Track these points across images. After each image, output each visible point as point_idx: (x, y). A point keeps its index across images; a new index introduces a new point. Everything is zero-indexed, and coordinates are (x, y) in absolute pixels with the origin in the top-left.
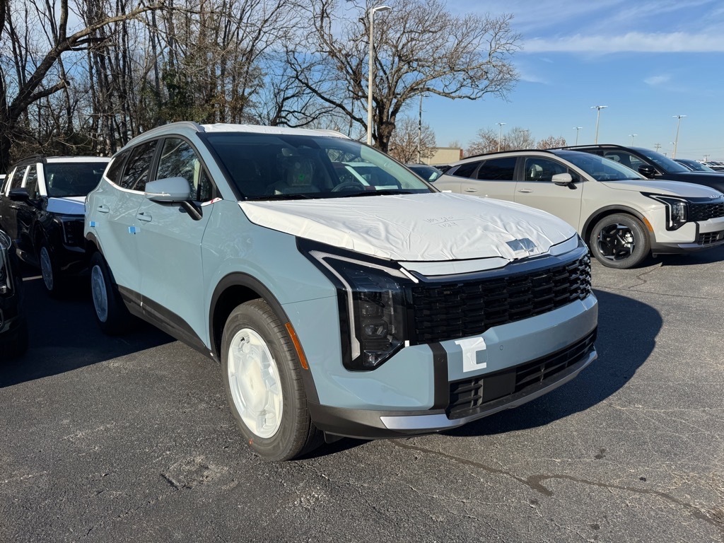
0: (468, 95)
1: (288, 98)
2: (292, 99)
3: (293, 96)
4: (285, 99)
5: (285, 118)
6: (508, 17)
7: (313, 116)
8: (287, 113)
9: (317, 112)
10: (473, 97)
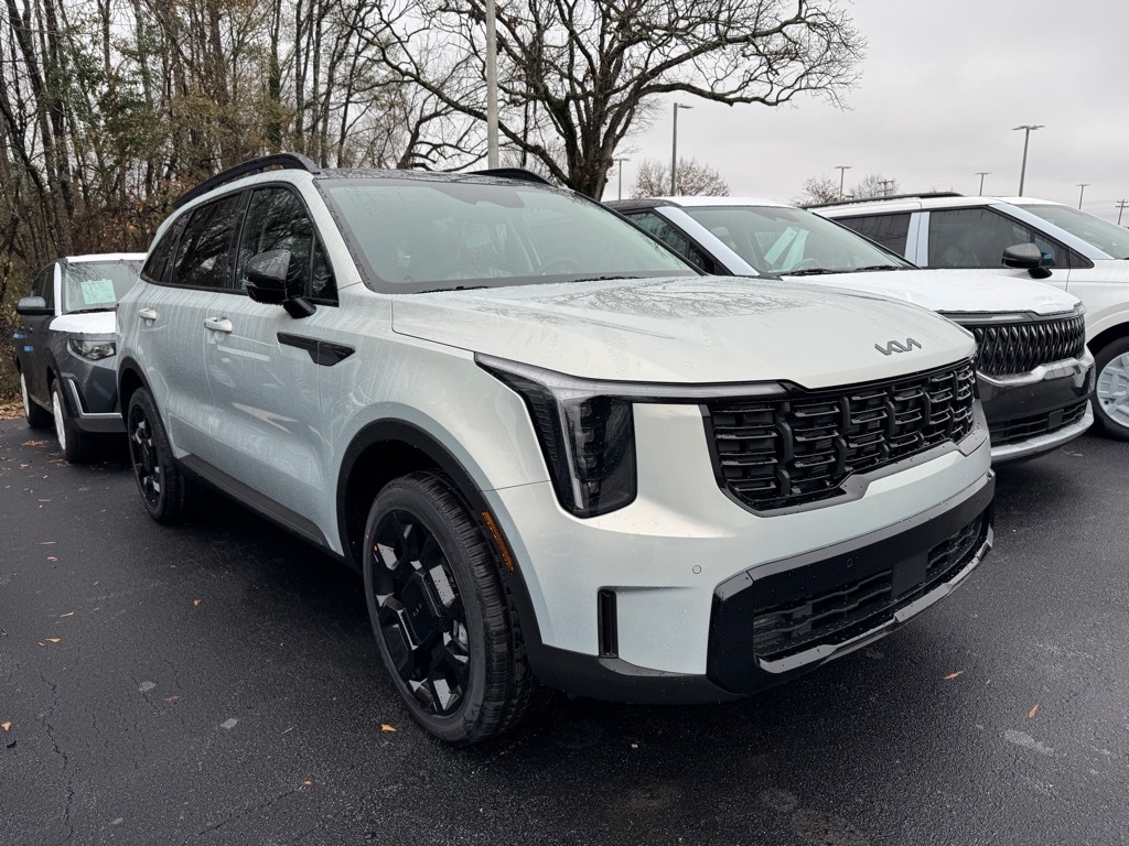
0: (762, 95)
1: (427, 118)
2: (435, 119)
3: (437, 115)
4: (422, 120)
5: (426, 157)
8: (431, 147)
10: (772, 98)
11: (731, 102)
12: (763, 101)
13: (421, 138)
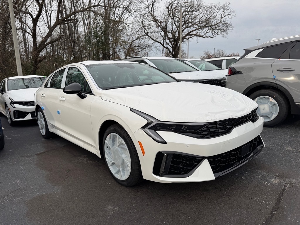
1: (134, 41)
6: (228, 4)
7: (144, 47)
8: (134, 46)
11: (204, 37)
12: (211, 37)
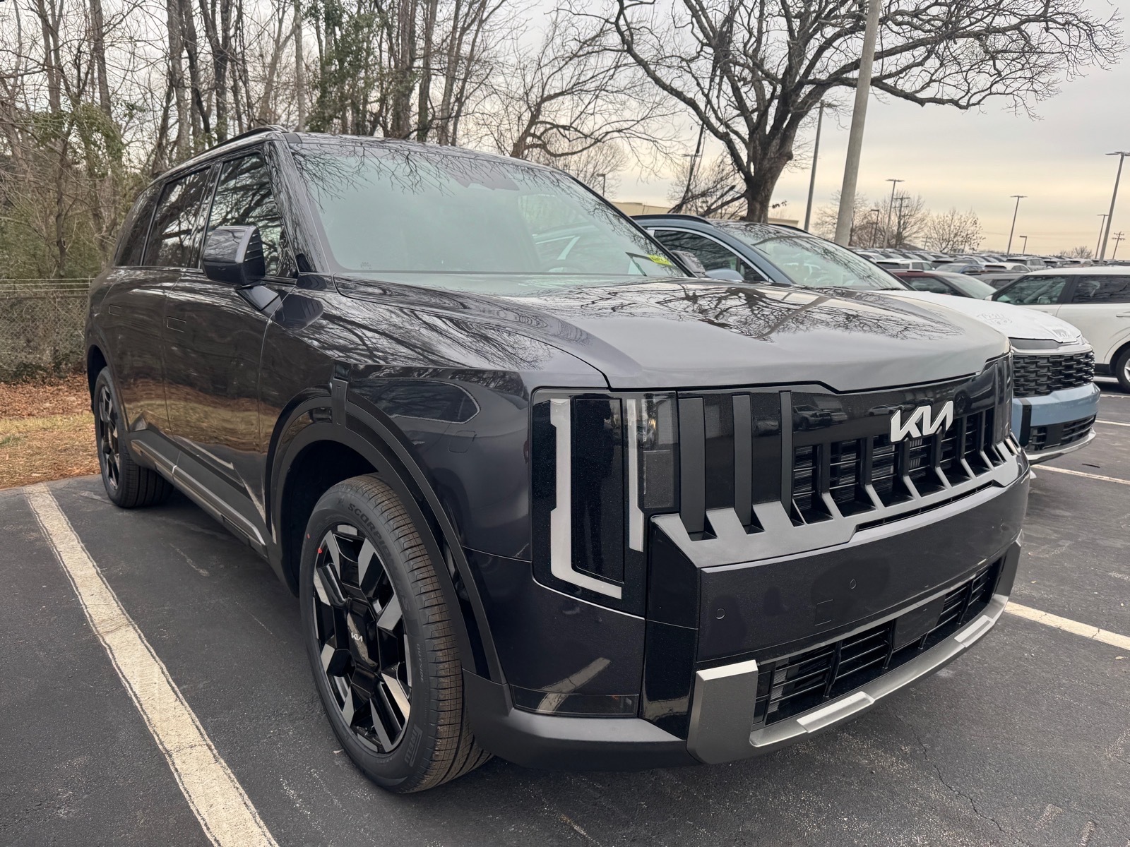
0: (956, 98)
1: (550, 97)
2: (560, 98)
3: (562, 94)
4: (545, 99)
5: (539, 138)
7: (596, 134)
8: (548, 126)
9: (604, 130)
10: (963, 102)
11: (922, 102)
12: (956, 103)
13: (541, 118)
